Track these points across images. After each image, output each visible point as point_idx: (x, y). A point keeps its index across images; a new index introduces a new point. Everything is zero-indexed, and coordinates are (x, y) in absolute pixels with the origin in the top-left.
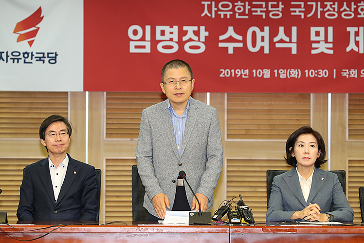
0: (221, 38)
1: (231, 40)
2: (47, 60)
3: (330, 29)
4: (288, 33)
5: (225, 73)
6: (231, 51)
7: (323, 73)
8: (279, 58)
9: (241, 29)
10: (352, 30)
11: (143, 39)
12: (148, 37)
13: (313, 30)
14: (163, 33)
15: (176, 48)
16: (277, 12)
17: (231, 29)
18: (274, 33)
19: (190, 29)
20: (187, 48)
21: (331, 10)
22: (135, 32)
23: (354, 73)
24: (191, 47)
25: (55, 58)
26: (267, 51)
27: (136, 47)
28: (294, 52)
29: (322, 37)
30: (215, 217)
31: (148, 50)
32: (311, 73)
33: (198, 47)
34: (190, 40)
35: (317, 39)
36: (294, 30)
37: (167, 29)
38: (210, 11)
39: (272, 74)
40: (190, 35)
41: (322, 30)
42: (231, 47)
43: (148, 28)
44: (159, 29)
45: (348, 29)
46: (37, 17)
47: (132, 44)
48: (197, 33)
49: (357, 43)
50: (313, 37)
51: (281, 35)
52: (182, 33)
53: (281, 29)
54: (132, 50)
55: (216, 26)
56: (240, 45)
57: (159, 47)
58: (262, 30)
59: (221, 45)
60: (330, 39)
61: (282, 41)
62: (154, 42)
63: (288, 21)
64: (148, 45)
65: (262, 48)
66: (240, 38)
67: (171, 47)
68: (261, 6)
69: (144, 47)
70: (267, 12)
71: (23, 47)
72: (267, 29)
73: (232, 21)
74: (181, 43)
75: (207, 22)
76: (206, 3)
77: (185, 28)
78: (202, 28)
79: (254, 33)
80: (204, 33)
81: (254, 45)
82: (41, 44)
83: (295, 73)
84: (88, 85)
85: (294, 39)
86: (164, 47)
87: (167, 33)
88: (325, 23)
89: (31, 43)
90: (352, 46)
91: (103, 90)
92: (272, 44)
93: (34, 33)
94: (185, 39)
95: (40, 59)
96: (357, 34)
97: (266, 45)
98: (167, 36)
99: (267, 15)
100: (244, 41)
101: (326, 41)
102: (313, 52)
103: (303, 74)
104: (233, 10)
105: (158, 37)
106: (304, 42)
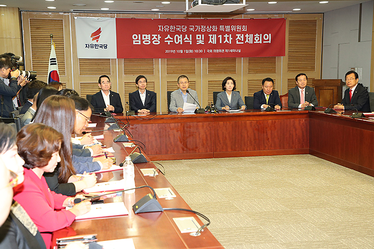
0: (166, 39)
1: (169, 39)
2: (103, 47)
3: (203, 35)
4: (189, 37)
5: (167, 51)
6: (169, 44)
7: (201, 51)
8: (185, 46)
9: (172, 35)
10: (210, 36)
11: (138, 39)
12: (140, 39)
13: (197, 36)
14: (145, 37)
15: (150, 42)
16: (185, 29)
17: (169, 35)
18: (184, 37)
19: (154, 36)
20: (153, 42)
21: (203, 28)
22: (135, 37)
23: (211, 51)
24: (155, 42)
25: (106, 47)
26: (181, 43)
27: (135, 42)
28: (191, 44)
29: (200, 38)
30: (206, 110)
31: (140, 43)
32: (197, 51)
33: (158, 42)
34: (155, 39)
35: (199, 39)
36: (191, 35)
37: (146, 35)
38: (161, 29)
39: (183, 51)
40: (155, 38)
41: (200, 35)
42: (169, 42)
43: (139, 35)
44: (143, 35)
45: (209, 35)
46: (99, 31)
47: (134, 41)
48: (157, 37)
49: (212, 40)
50: (197, 39)
51: (186, 38)
52: (152, 37)
53: (186, 35)
54: (134, 43)
55: (164, 35)
56: (172, 41)
57: (144, 42)
58: (180, 36)
59: (165, 41)
60: (203, 39)
61: (186, 40)
62: (142, 41)
63: (188, 32)
64: (140, 41)
65: (180, 42)
66: (172, 39)
67: (148, 42)
68: (179, 27)
69: (138, 42)
70: (181, 29)
71: (95, 42)
72: (181, 35)
73: (169, 33)
74: (151, 41)
75: (160, 33)
76: (160, 26)
77: (153, 35)
78: (159, 35)
79: (177, 37)
80: (159, 37)
81: (177, 42)
82: (101, 41)
83: (191, 51)
84: (119, 56)
85: (191, 39)
86: (145, 42)
87: (146, 37)
88: (201, 33)
89: (97, 41)
90: (210, 41)
91: (122, 58)
92: (183, 41)
93: (98, 37)
94: (153, 39)
95: (101, 47)
96: (212, 37)
97: (181, 41)
98: (147, 38)
99: (181, 30)
100: (174, 40)
101: (202, 40)
102: (197, 43)
103: (194, 51)
104: (169, 28)
105: (143, 39)
106: (194, 40)
